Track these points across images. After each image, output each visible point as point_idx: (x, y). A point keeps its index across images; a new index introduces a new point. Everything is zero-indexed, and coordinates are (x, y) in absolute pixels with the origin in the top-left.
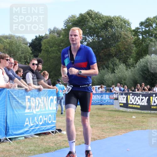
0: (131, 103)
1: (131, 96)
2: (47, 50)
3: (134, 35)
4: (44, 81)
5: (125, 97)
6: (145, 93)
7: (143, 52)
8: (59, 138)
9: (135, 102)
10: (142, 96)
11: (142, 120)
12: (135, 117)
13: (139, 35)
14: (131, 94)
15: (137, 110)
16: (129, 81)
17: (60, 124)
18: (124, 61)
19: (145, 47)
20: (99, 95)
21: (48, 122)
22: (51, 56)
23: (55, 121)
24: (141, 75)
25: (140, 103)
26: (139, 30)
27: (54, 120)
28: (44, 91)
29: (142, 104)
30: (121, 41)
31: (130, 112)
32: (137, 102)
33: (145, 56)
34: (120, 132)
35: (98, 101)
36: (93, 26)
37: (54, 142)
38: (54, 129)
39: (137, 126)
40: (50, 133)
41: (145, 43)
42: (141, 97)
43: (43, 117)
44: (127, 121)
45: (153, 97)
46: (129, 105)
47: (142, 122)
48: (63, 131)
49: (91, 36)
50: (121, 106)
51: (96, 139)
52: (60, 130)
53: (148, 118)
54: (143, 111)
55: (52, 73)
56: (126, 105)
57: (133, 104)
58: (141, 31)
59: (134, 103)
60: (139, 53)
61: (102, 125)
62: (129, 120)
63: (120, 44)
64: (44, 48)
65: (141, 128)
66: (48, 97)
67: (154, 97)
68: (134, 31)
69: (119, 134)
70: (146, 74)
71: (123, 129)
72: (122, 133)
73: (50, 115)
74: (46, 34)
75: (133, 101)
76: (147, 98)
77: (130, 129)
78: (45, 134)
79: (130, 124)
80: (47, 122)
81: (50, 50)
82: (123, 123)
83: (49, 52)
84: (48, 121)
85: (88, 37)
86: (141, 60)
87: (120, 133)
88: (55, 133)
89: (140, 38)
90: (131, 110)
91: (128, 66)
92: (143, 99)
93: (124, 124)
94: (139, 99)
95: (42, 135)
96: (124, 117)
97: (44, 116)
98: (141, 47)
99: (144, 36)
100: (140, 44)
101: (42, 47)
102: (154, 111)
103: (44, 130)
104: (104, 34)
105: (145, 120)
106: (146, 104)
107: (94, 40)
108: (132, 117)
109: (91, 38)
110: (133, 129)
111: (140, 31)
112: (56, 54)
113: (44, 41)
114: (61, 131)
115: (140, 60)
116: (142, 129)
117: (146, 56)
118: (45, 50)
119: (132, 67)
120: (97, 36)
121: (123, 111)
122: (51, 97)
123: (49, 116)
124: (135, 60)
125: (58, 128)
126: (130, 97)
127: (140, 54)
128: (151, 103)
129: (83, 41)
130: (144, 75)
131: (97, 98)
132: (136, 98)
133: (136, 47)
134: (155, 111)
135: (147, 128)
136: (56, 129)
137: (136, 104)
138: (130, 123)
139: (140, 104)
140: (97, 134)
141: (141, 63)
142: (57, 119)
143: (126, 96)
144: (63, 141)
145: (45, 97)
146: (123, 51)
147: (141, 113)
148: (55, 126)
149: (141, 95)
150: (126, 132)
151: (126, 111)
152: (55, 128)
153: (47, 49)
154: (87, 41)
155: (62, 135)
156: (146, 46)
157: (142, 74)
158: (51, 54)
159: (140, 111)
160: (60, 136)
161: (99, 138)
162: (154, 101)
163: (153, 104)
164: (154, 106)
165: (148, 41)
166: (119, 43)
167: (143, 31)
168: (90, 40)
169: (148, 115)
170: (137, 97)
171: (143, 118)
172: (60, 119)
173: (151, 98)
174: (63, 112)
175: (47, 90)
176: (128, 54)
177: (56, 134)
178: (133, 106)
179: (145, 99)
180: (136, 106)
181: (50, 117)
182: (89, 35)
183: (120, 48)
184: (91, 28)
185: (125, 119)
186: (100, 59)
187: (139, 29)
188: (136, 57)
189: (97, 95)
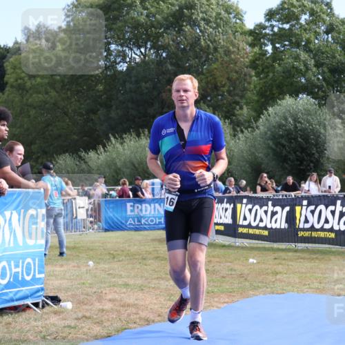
0: (246, 223)
1: (244, 206)
2: (19, 85)
3: (252, 45)
4: (12, 169)
5: (230, 207)
6: (281, 197)
7: (274, 88)
8: (54, 319)
9: (255, 220)
10: (274, 205)
11: (275, 267)
12: (255, 261)
13: (266, 45)
14: (245, 201)
15: (260, 242)
16: (241, 167)
17: (57, 283)
18: (226, 112)
19: (282, 76)
20: (160, 205)
21: (23, 278)
22: (30, 100)
23: (42, 276)
24: (271, 148)
25: (267, 222)
26: (264, 32)
27: (40, 272)
28: (13, 194)
29: (274, 226)
30: (220, 60)
31: (243, 248)
32: (261, 220)
33: (280, 100)
34: (216, 299)
35: (158, 221)
36: (142, 19)
37: (41, 332)
38: (40, 296)
39: (260, 285)
40: (28, 307)
41: (279, 65)
42: (271, 208)
43: (10, 265)
44: (233, 273)
45: (302, 206)
46: (240, 230)
47: (272, 273)
48: (65, 301)
49: (139, 47)
50: (218, 232)
51: (153, 321)
52: (56, 300)
53: (290, 263)
54: (276, 245)
55: (36, 146)
56: (231, 230)
57: (249, 226)
58: (269, 34)
59: (254, 224)
60: (266, 91)
61: (167, 283)
62: (238, 267)
63: (216, 69)
64: (12, 80)
65: (272, 288)
66: (22, 211)
67: (304, 208)
68: (251, 33)
69: (213, 307)
70: (284, 146)
71: (223, 292)
72: (220, 303)
73: (29, 260)
74: (16, 43)
75: (250, 218)
76: (287, 209)
77: (243, 293)
78: (15, 309)
79: (242, 280)
80: (20, 279)
81: (28, 84)
82: (223, 277)
83: (27, 91)
84: (22, 274)
85: (132, 50)
86: (270, 109)
87: (215, 304)
88: (43, 307)
89: (266, 51)
90: (246, 242)
91: (238, 126)
92: (276, 213)
93: (227, 279)
94: (266, 212)
95: (7, 314)
96: (226, 262)
97: (12, 263)
98: (271, 75)
99: (278, 45)
100: (267, 67)
101: (7, 76)
102: (305, 243)
103: (13, 300)
104: (173, 41)
105: (280, 268)
106: (284, 225)
107: (147, 58)
108: (247, 260)
109: (138, 53)
110: (251, 292)
111: (266, 34)
112: (46, 96)
113: (11, 59)
114: (60, 301)
115: (267, 110)
116: (273, 293)
117: (283, 99)
118: (14, 84)
119: (246, 128)
120: (155, 47)
121: (224, 246)
122: (32, 212)
123: (26, 263)
124: (255, 111)
125: (51, 294)
126: (243, 209)
127: (268, 93)
128: (298, 221)
129: (118, 60)
130: (278, 150)
131: (157, 212)
132: (257, 210)
133: (258, 75)
134: (307, 245)
135: (285, 288)
136: (46, 297)
137: (257, 227)
138: (241, 276)
139: (269, 226)
140: (156, 307)
141: (271, 119)
142: (48, 269)
143: (232, 205)
144: (65, 327)
145: (14, 212)
146: (224, 86)
147: (272, 249)
148: (42, 289)
149: (270, 203)
150: (233, 302)
151: (233, 244)
152: (41, 293)
153: (19, 81)
154: (128, 59)
155: (63, 312)
156: (283, 72)
157: (274, 147)
158: (31, 95)
159: (267, 244)
160: (55, 314)
161: (159, 318)
162: (306, 217)
163: (301, 226)
164: (304, 230)
165: (288, 58)
166: (215, 66)
167: (275, 34)
168: (135, 58)
169: (290, 254)
170: (261, 207)
171: (277, 261)
172: (58, 269)
173: (298, 209)
174: (65, 250)
175: (20, 194)
176: (238, 95)
177: (45, 310)
178: (251, 231)
179: (282, 213)
180: (257, 232)
181: (29, 263)
182: (134, 44)
183: (215, 78)
184: (137, 25)
185: (228, 267)
186: (163, 109)
187: (264, 29)
188: (258, 101)
189: (157, 205)
